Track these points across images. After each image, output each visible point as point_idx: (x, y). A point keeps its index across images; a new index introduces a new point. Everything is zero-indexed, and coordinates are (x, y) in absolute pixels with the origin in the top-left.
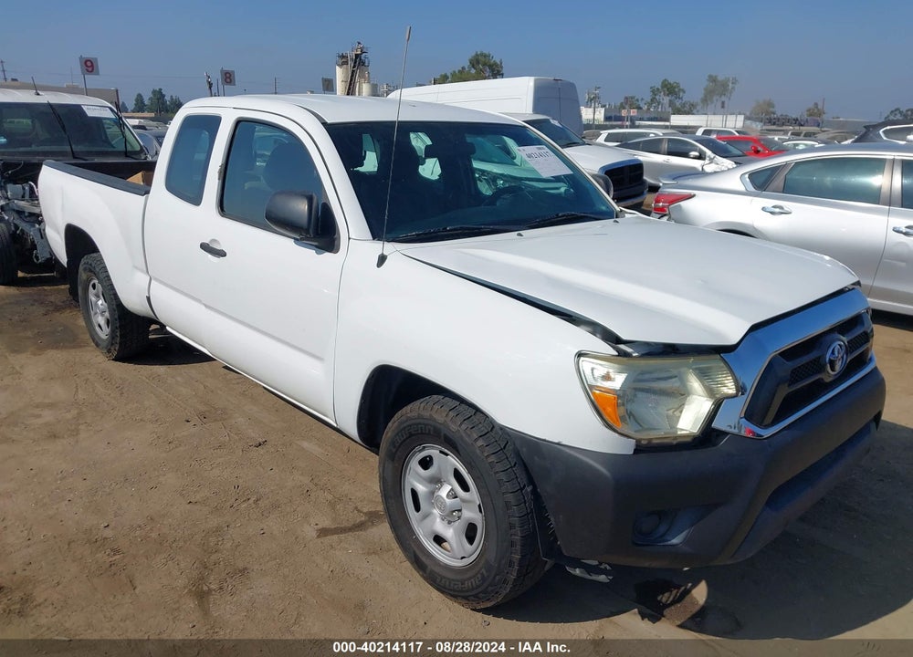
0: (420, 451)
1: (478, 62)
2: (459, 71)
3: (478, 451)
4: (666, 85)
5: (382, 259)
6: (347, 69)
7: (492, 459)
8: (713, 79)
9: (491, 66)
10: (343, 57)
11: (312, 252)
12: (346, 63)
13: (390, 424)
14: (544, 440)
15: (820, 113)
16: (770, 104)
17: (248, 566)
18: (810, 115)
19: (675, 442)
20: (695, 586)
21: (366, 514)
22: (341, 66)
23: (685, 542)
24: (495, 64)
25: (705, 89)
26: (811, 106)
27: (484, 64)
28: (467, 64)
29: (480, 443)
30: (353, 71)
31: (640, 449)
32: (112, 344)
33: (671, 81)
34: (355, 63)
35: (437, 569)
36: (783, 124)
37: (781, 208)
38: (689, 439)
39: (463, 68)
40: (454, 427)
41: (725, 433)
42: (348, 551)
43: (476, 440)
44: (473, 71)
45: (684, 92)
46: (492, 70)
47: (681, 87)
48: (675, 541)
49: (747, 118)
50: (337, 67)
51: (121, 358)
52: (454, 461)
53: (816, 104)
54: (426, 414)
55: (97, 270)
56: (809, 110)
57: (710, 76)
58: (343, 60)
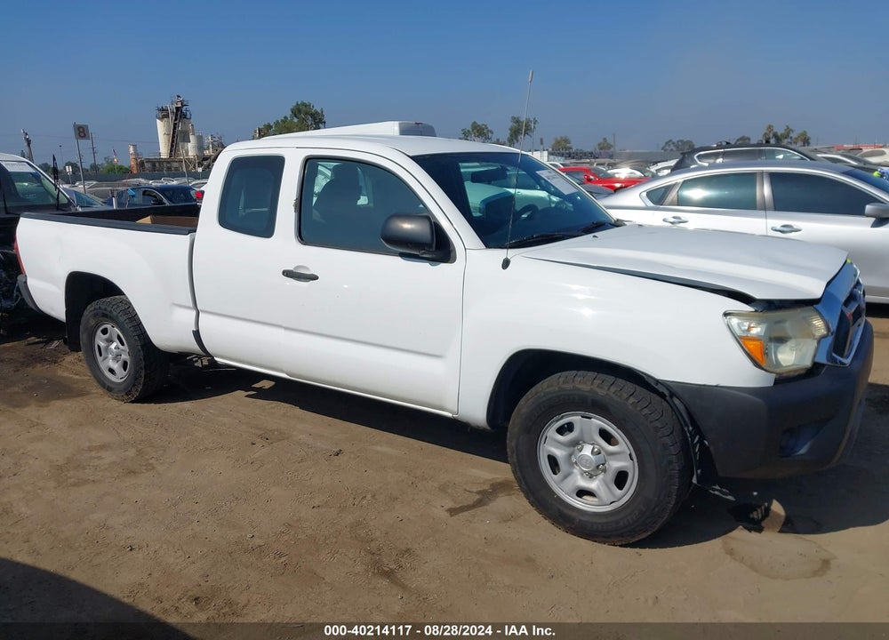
0: (557, 421)
1: (300, 111)
2: (282, 121)
3: (630, 407)
4: (475, 128)
5: (506, 264)
6: (168, 122)
7: (646, 411)
8: (517, 121)
9: (312, 115)
10: (162, 110)
11: (426, 265)
12: (167, 116)
13: (522, 402)
14: (704, 385)
15: (609, 147)
16: (567, 141)
17: (410, 546)
18: (601, 149)
19: (797, 373)
20: (770, 504)
21: (479, 493)
22: (161, 119)
23: (809, 452)
24: (316, 112)
25: (511, 130)
26: (601, 141)
27: (306, 113)
28: (288, 114)
29: (632, 400)
30: (175, 124)
31: (777, 382)
32: (134, 386)
33: (479, 123)
34: (177, 115)
35: (585, 519)
36: (581, 158)
37: (679, 218)
38: (803, 372)
39: (286, 118)
40: (601, 392)
41: (823, 365)
42: (484, 523)
43: (627, 399)
44: (296, 120)
45: (492, 133)
46: (315, 119)
47: (489, 128)
48: (802, 451)
49: (550, 154)
50: (158, 120)
51: (143, 399)
52: (598, 422)
53: (605, 139)
54: (569, 386)
55: (115, 313)
56: (599, 145)
57: (513, 118)
58: (163, 113)
